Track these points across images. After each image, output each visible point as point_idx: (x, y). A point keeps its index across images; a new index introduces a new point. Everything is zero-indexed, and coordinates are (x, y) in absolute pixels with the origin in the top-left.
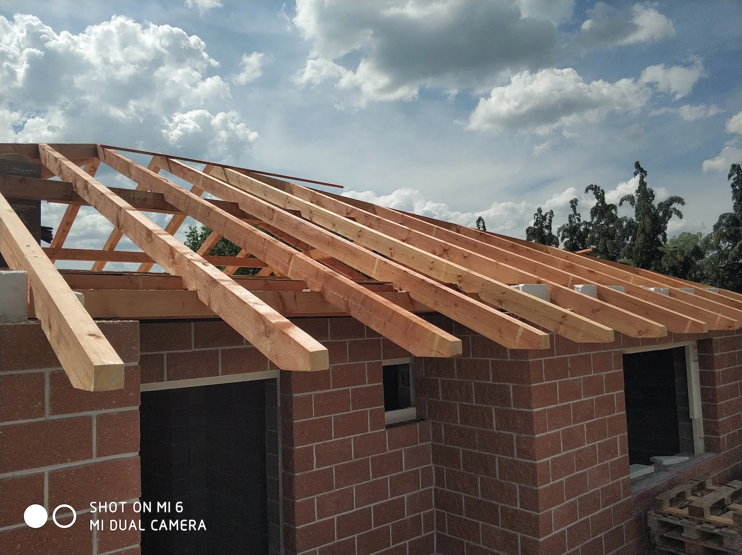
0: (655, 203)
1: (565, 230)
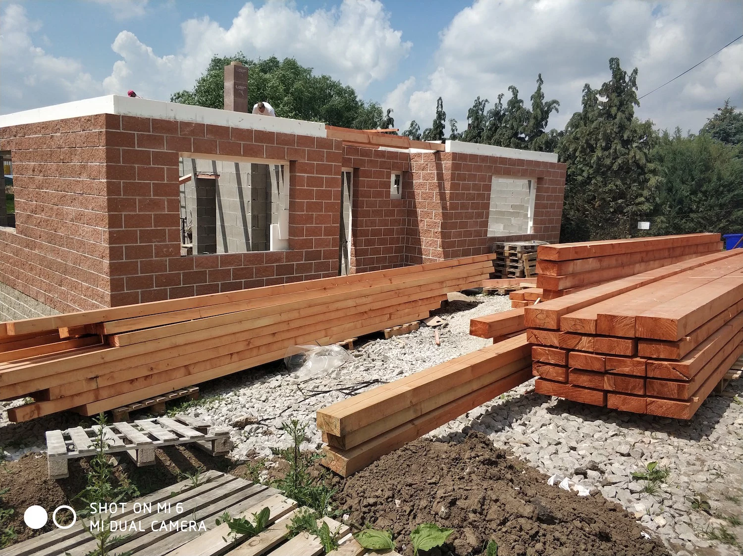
0: (544, 101)
1: (491, 113)
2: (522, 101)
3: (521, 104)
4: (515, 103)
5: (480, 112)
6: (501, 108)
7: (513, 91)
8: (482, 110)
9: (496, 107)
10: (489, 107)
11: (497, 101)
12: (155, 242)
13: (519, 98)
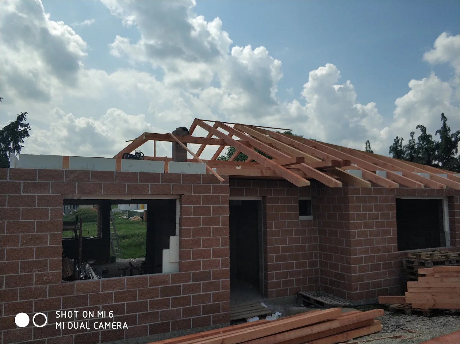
0: (450, 133)
1: (407, 148)
2: (430, 136)
3: (430, 138)
4: (425, 138)
5: (399, 148)
6: (414, 142)
7: (421, 129)
8: (400, 146)
9: (410, 143)
10: (405, 143)
11: (411, 138)
12: (35, 271)
13: (428, 133)
